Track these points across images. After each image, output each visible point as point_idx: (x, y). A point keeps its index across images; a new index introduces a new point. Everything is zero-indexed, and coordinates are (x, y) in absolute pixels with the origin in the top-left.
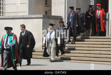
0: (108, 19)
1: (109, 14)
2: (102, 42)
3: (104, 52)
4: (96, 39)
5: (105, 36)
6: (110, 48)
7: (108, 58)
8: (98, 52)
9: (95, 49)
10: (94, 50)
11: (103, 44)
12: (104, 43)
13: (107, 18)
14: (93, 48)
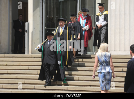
0: (28, 31)
1: (29, 23)
2: (20, 62)
3: (22, 75)
4: (11, 58)
5: (24, 53)
6: (29, 70)
7: (26, 84)
8: (14, 76)
9: (10, 71)
10: (8, 74)
11: (20, 65)
12: (22, 63)
13: (26, 28)
14: (7, 70)
